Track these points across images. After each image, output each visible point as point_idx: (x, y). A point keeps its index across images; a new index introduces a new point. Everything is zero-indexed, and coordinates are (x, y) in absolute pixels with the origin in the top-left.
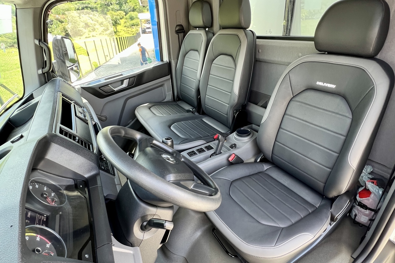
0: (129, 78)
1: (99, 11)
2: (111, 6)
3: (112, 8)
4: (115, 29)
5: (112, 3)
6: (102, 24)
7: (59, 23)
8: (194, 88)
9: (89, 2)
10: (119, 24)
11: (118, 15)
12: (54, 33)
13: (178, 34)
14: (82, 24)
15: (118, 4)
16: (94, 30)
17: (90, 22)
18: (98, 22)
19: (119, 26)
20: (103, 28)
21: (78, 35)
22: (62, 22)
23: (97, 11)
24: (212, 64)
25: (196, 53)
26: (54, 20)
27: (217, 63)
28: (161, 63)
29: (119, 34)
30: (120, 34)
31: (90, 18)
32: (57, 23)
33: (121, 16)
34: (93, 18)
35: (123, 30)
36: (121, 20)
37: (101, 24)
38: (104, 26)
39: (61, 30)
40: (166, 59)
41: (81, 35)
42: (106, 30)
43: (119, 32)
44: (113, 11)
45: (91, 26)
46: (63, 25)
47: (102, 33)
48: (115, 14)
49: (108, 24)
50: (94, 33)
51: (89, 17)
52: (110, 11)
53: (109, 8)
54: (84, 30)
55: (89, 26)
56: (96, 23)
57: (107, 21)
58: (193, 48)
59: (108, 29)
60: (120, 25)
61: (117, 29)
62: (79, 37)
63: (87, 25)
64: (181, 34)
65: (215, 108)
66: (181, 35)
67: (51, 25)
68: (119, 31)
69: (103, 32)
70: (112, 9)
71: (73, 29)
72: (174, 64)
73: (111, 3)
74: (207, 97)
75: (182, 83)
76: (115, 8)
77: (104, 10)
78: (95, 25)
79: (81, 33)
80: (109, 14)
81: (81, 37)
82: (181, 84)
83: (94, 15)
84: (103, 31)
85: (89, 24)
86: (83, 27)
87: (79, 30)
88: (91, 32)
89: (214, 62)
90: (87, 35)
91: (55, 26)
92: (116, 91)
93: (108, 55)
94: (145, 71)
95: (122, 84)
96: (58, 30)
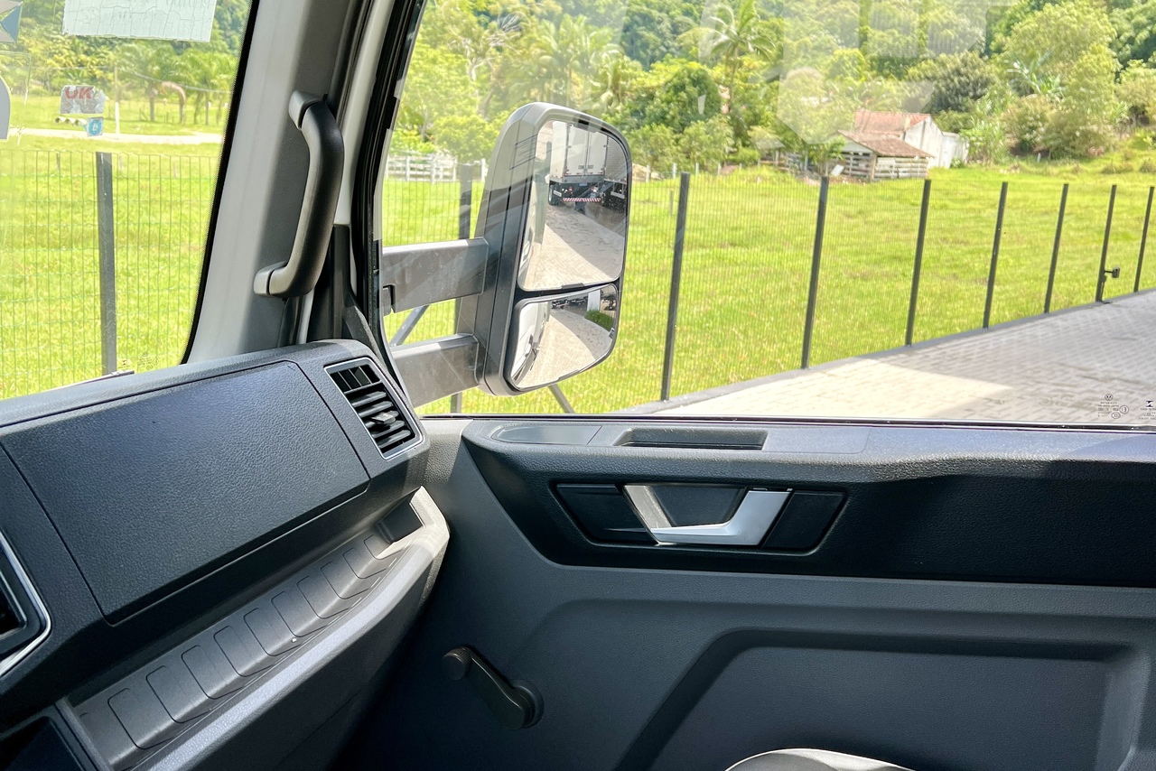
0: (797, 486)
7: (1010, 92)
12: (969, 132)
14: (1118, 110)
21: (1074, 157)
22: (1024, 90)
26: (997, 79)
32: (1002, 94)
39: (1005, 124)
41: (1085, 157)
46: (1025, 104)
54: (1114, 138)
55: (1145, 121)
63: (1138, 116)
67: (976, 97)
71: (1062, 126)
79: (1092, 150)
86: (1111, 122)
87: (1086, 135)
88: (1145, 146)
90: (1116, 160)
91: (988, 107)
92: (660, 543)
93: (1128, 269)
94: (949, 476)
95: (728, 512)
96: (992, 122)
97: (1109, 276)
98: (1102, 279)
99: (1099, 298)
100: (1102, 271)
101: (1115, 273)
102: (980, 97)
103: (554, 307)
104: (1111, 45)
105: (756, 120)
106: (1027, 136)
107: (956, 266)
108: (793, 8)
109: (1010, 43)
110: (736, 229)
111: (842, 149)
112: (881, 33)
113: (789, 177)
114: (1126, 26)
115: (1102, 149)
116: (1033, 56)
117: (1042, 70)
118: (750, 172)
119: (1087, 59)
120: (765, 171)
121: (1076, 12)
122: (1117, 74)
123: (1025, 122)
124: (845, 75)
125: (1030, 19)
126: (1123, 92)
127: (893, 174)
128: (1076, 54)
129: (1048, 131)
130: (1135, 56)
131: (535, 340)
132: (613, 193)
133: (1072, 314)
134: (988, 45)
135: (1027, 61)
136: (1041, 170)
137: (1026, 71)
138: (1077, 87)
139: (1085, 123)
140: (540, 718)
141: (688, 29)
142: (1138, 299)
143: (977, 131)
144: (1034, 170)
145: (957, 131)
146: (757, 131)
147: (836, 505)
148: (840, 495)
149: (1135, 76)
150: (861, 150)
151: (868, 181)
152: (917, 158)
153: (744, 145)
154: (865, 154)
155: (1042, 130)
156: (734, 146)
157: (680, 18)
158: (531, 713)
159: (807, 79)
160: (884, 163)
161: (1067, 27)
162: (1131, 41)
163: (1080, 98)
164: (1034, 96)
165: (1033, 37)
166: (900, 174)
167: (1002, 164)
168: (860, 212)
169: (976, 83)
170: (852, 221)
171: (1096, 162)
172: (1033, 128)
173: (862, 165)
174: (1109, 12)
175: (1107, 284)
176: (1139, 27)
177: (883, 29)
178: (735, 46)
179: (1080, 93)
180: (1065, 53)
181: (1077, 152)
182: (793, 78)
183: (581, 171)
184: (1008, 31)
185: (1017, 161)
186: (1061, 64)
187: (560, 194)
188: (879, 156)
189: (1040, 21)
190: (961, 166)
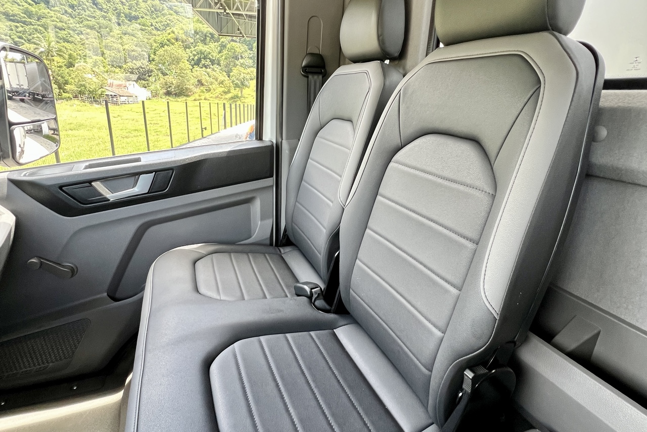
0: (156, 171)
1: (222, 65)
2: (240, 60)
3: (242, 62)
4: (240, 92)
5: (243, 56)
6: (223, 84)
7: (160, 75)
8: (326, 224)
9: (211, 51)
10: (246, 86)
11: (248, 73)
12: (149, 88)
13: (308, 77)
14: (194, 81)
15: (251, 58)
16: (209, 90)
17: (205, 78)
18: (217, 80)
19: (247, 88)
20: (223, 89)
21: (184, 96)
22: (164, 74)
23: (219, 64)
24: (391, 164)
25: (348, 125)
26: (155, 70)
27: (407, 161)
28: (256, 144)
29: (244, 101)
30: (246, 101)
31: (206, 74)
32: (158, 75)
33: (252, 75)
34: (210, 74)
35: (252, 96)
36: (250, 82)
37: (222, 82)
38: (224, 87)
39: (161, 85)
40: (270, 135)
41: (188, 96)
42: (225, 93)
43: (244, 97)
44: (242, 67)
45: (206, 84)
46: (166, 79)
47: (220, 96)
48: (245, 71)
49: (231, 84)
50: (207, 95)
51: (205, 72)
52: (237, 67)
53: (237, 62)
54: (195, 90)
55: (202, 85)
56: (214, 81)
57: (230, 80)
58: (340, 114)
59: (229, 92)
60: (249, 87)
61: (243, 93)
62: (185, 98)
63: (200, 83)
64: (316, 77)
65: (381, 315)
66: (315, 79)
67: (149, 76)
68: (246, 96)
69: (222, 95)
70: (242, 65)
71: (179, 86)
72: (287, 152)
73: (241, 56)
74: (360, 267)
75: (299, 203)
76: (247, 64)
77: (229, 65)
78: (212, 83)
79: (189, 93)
80: (235, 70)
81: (187, 98)
82: (297, 203)
83: (213, 70)
84: (222, 93)
85: (203, 81)
86: (193, 85)
87: (187, 89)
88: (204, 92)
89: (399, 156)
90: (196, 96)
91: (154, 80)
92: (111, 200)
93: (209, 128)
94: (204, 159)
95: (134, 184)
96: (157, 84)
97: (204, 129)
98: (202, 131)
99: (203, 137)
100: (202, 129)
101: (205, 129)
102: (151, 76)
103: (27, 133)
104: (188, 61)
105: (66, 83)
106: (169, 89)
107: (157, 132)
108: (70, 40)
109: (156, 58)
110: (71, 124)
111: (105, 94)
112: (109, 52)
113: (87, 103)
114: (191, 55)
115: (192, 93)
116: (165, 63)
117: (168, 67)
118: (70, 102)
119: (181, 65)
120: (76, 102)
121: (175, 49)
122: (191, 70)
123: (167, 85)
124: (99, 67)
125: (161, 50)
126: (194, 75)
127: (127, 102)
128: (178, 63)
129: (175, 88)
130: (195, 64)
131: (22, 146)
132: (36, 96)
133: (196, 142)
134: (149, 59)
135: (164, 64)
136: (175, 100)
137: (164, 68)
138: (181, 73)
139: (185, 85)
140: (77, 272)
141: (23, 45)
142: (212, 136)
143: (152, 87)
144: (174, 100)
145: (146, 87)
146: (68, 87)
147: (171, 174)
148: (171, 171)
149: (197, 71)
150: (113, 94)
151: (119, 105)
152: (134, 97)
153: (64, 92)
154: (115, 95)
155: (173, 87)
156: (59, 92)
157: (17, 39)
158: (73, 271)
159: (85, 67)
160: (123, 99)
161: (173, 54)
162: (193, 59)
163: (182, 77)
164: (168, 76)
165: (163, 56)
166: (130, 102)
167: (163, 98)
168: (118, 116)
169: (148, 71)
170: (117, 119)
171: (191, 97)
172: (170, 87)
173: (115, 99)
174: (185, 50)
175: (204, 132)
176: (194, 55)
177: (110, 50)
178: (49, 53)
179: (181, 75)
180: (174, 62)
181: (185, 94)
182: (78, 66)
183: (18, 86)
184: (155, 54)
185: (167, 97)
186: (174, 66)
187: (11, 95)
188: (120, 96)
189: (164, 51)
190: (150, 99)
